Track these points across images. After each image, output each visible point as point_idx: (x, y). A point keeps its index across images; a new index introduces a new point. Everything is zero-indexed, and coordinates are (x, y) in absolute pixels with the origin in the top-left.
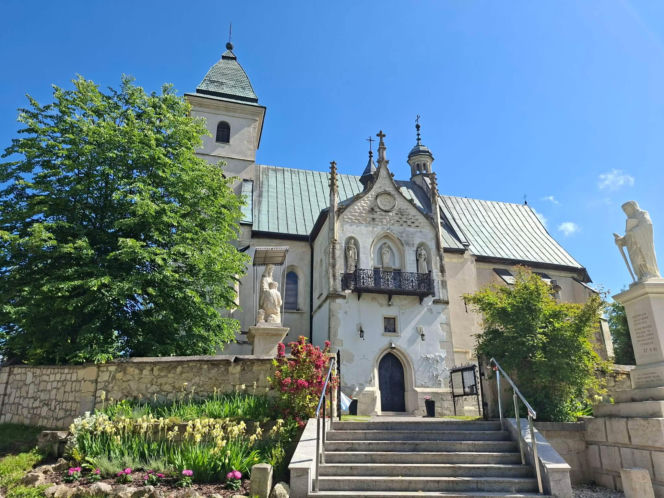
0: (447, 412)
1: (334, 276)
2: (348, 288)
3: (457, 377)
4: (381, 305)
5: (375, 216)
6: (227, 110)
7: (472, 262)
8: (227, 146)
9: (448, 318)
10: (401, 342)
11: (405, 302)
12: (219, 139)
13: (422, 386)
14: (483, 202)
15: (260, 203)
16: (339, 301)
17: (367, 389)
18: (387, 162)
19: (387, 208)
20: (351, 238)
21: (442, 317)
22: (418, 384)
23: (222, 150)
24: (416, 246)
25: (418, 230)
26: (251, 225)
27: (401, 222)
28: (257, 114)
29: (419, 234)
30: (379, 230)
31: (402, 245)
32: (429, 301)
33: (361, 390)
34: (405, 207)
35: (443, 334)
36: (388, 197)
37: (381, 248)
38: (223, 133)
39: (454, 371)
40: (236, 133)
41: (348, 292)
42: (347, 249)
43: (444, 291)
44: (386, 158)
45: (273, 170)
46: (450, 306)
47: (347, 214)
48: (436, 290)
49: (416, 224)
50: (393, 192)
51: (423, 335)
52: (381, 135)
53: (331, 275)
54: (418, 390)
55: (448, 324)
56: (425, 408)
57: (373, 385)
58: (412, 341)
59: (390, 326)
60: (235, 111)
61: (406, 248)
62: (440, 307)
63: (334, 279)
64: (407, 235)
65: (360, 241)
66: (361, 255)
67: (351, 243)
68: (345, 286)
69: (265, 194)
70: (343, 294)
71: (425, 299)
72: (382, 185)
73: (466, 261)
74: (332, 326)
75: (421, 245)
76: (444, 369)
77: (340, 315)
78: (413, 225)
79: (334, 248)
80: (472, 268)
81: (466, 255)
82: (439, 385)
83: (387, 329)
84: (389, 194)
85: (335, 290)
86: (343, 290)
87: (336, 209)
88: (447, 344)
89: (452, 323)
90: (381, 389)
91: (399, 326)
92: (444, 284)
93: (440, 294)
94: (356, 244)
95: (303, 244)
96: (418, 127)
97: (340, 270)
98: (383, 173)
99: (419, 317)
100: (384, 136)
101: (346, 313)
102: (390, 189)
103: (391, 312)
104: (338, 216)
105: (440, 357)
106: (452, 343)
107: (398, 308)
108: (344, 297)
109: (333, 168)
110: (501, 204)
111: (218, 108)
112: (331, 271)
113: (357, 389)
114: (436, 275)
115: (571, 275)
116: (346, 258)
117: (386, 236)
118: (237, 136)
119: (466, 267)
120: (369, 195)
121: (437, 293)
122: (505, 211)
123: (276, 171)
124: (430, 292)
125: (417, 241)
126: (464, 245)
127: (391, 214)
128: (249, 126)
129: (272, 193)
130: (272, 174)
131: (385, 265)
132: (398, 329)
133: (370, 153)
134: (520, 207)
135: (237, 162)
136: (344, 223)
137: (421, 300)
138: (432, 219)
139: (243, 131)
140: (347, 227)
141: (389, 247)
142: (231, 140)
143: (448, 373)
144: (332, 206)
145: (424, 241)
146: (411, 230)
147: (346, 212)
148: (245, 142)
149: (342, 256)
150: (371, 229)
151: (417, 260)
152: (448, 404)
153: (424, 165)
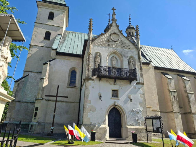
0: (143, 139)
1: (88, 70)
2: (95, 75)
3: (149, 122)
4: (111, 84)
5: (109, 43)
6: (53, 7)
7: (153, 69)
8: (52, 21)
9: (144, 91)
10: (120, 102)
11: (122, 83)
12: (49, 18)
13: (130, 125)
14: (155, 48)
15: (63, 43)
16: (90, 81)
17: (102, 126)
18: (116, 20)
19: (116, 40)
20: (98, 53)
21: (141, 91)
22: (128, 124)
23: (50, 22)
24: (128, 57)
25: (130, 50)
26: (56, 50)
27: (122, 47)
28: (66, 10)
29: (130, 52)
30: (111, 49)
31: (122, 56)
32: (134, 83)
33: (99, 126)
34: (124, 40)
35: (141, 99)
36: (116, 35)
37: (112, 58)
38: (51, 16)
39: (147, 118)
40: (56, 16)
41: (95, 77)
42: (96, 57)
43: (142, 78)
44: (115, 19)
45: (72, 32)
46: (144, 86)
47: (96, 42)
48: (138, 78)
49: (129, 47)
50: (118, 33)
51: (131, 99)
52: (113, 9)
53: (87, 69)
54: (128, 127)
55: (144, 94)
56: (131, 137)
57: (105, 124)
58: (126, 102)
59: (115, 94)
60: (56, 8)
61: (124, 58)
62: (140, 86)
63: (88, 71)
64: (125, 53)
65: (101, 54)
66: (102, 61)
67: (98, 55)
68: (93, 74)
69: (66, 40)
70: (92, 78)
71: (133, 82)
72: (113, 29)
73: (150, 68)
74: (86, 93)
75: (131, 57)
76: (142, 117)
77: (90, 88)
78: (127, 48)
79: (89, 57)
80: (152, 71)
81: (150, 66)
82: (139, 124)
83: (113, 96)
84: (116, 34)
85: (88, 76)
86: (93, 76)
87: (91, 39)
88: (143, 104)
89: (145, 94)
90: (109, 125)
91: (119, 94)
92: (142, 75)
93: (140, 80)
94: (100, 55)
95: (79, 58)
96: (130, 19)
97: (92, 67)
98: (114, 25)
99: (129, 90)
100: (115, 9)
101: (93, 87)
102: (117, 32)
103: (115, 87)
104: (92, 42)
105: (139, 110)
106: (145, 103)
107: (119, 86)
108: (93, 80)
109: (90, 21)
110: (162, 49)
111: (49, 7)
112: (87, 67)
113: (97, 126)
114: (138, 71)
115: (193, 76)
116: (95, 62)
117: (114, 53)
118: (56, 17)
119: (150, 71)
120: (107, 34)
121: (138, 79)
122: (164, 51)
123: (73, 33)
124: (135, 78)
125: (129, 55)
126: (149, 61)
127: (117, 43)
128: (62, 14)
129: (70, 40)
130: (71, 34)
131: (114, 66)
132: (119, 95)
133: (109, 20)
134: (170, 50)
135: (56, 27)
136: (94, 45)
137: (130, 83)
138: (137, 46)
139: (59, 16)
140: (96, 47)
141: (116, 58)
142: (54, 19)
143: (144, 119)
144: (89, 38)
145: (132, 55)
146: (127, 50)
147: (95, 41)
148: (60, 20)
149: (93, 61)
150: (107, 49)
151: (129, 64)
152: (144, 134)
153: (132, 32)
